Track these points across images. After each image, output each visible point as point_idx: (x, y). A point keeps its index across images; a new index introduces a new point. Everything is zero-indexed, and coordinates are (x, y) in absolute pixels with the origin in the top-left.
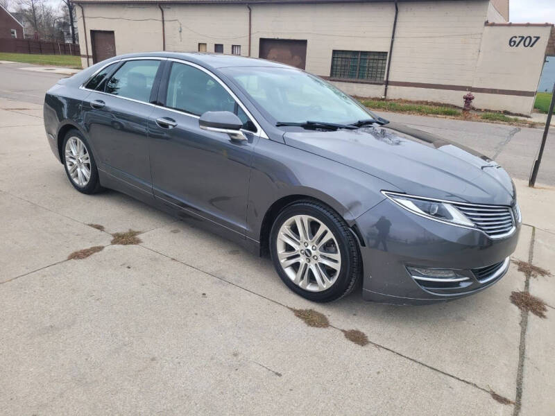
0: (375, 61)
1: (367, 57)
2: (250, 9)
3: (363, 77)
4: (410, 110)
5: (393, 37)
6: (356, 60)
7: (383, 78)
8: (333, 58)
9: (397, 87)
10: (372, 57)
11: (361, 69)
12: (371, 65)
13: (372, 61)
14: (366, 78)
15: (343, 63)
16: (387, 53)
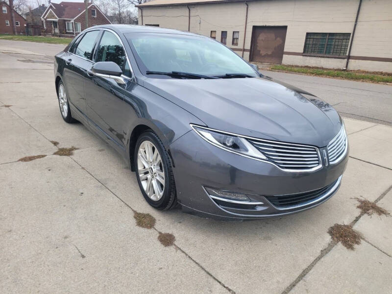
0: (340, 41)
1: (334, 37)
2: (247, 5)
3: (329, 53)
4: (363, 78)
5: (356, 21)
6: (324, 40)
7: (346, 53)
8: (307, 38)
9: (357, 61)
10: (337, 37)
11: (328, 47)
12: (337, 43)
13: (337, 40)
14: (331, 53)
15: (314, 42)
16: (350, 34)
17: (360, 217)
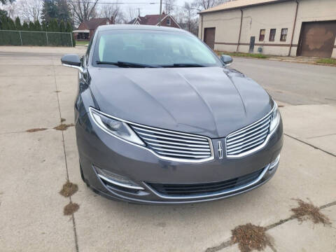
2: (298, 3)
17: (286, 220)
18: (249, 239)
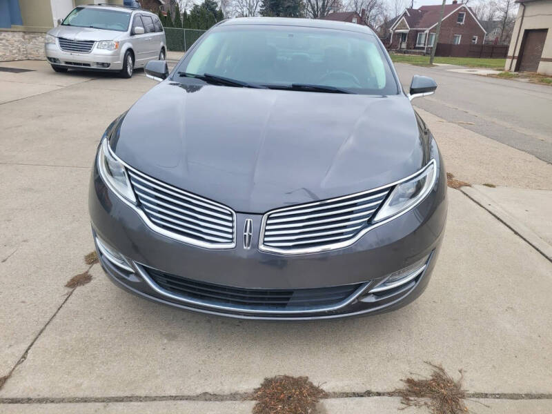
17: (379, 394)
18: (280, 400)
